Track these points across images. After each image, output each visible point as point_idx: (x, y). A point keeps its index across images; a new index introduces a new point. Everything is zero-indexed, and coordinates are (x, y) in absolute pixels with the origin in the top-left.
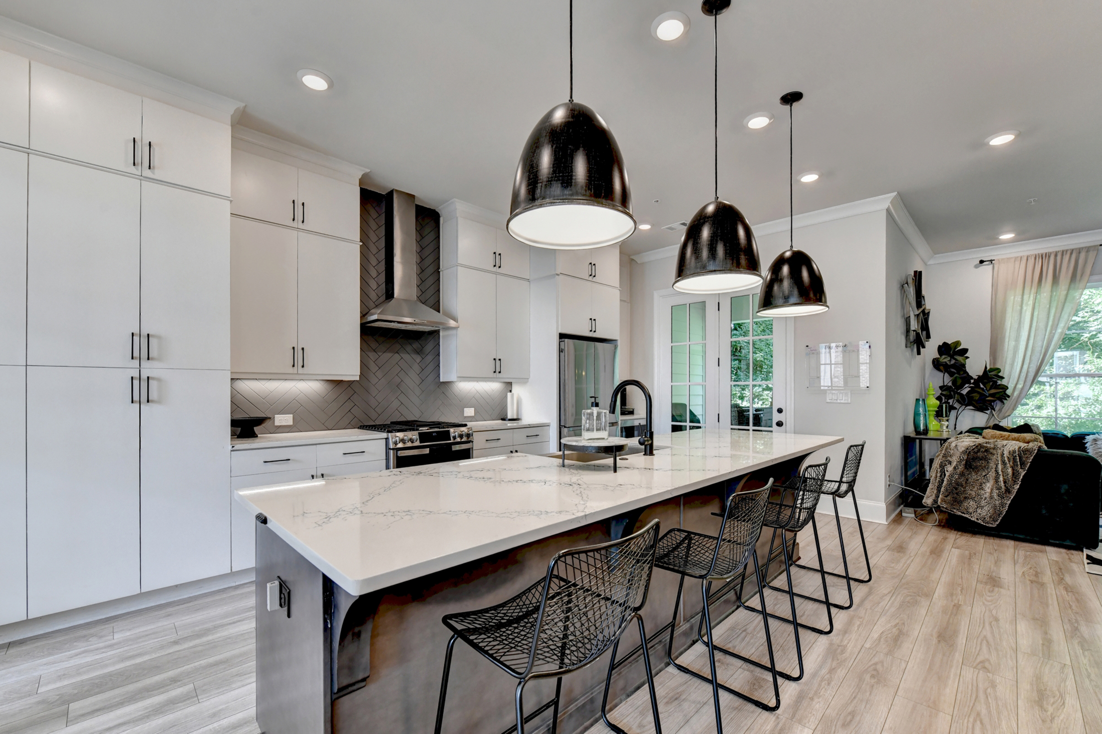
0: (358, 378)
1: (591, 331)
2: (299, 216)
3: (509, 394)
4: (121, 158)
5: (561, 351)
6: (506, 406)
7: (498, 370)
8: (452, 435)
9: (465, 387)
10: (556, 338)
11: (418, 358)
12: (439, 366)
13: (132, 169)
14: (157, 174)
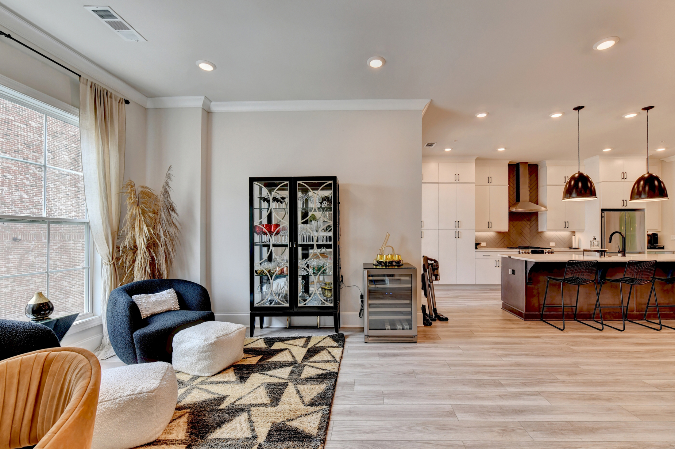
0: (507, 231)
1: (623, 206)
2: (490, 182)
3: (573, 237)
4: (453, 179)
5: (602, 217)
6: (572, 242)
7: (567, 226)
8: (544, 251)
9: (549, 234)
10: (600, 211)
11: (529, 223)
12: (538, 225)
13: (455, 182)
14: (460, 181)
